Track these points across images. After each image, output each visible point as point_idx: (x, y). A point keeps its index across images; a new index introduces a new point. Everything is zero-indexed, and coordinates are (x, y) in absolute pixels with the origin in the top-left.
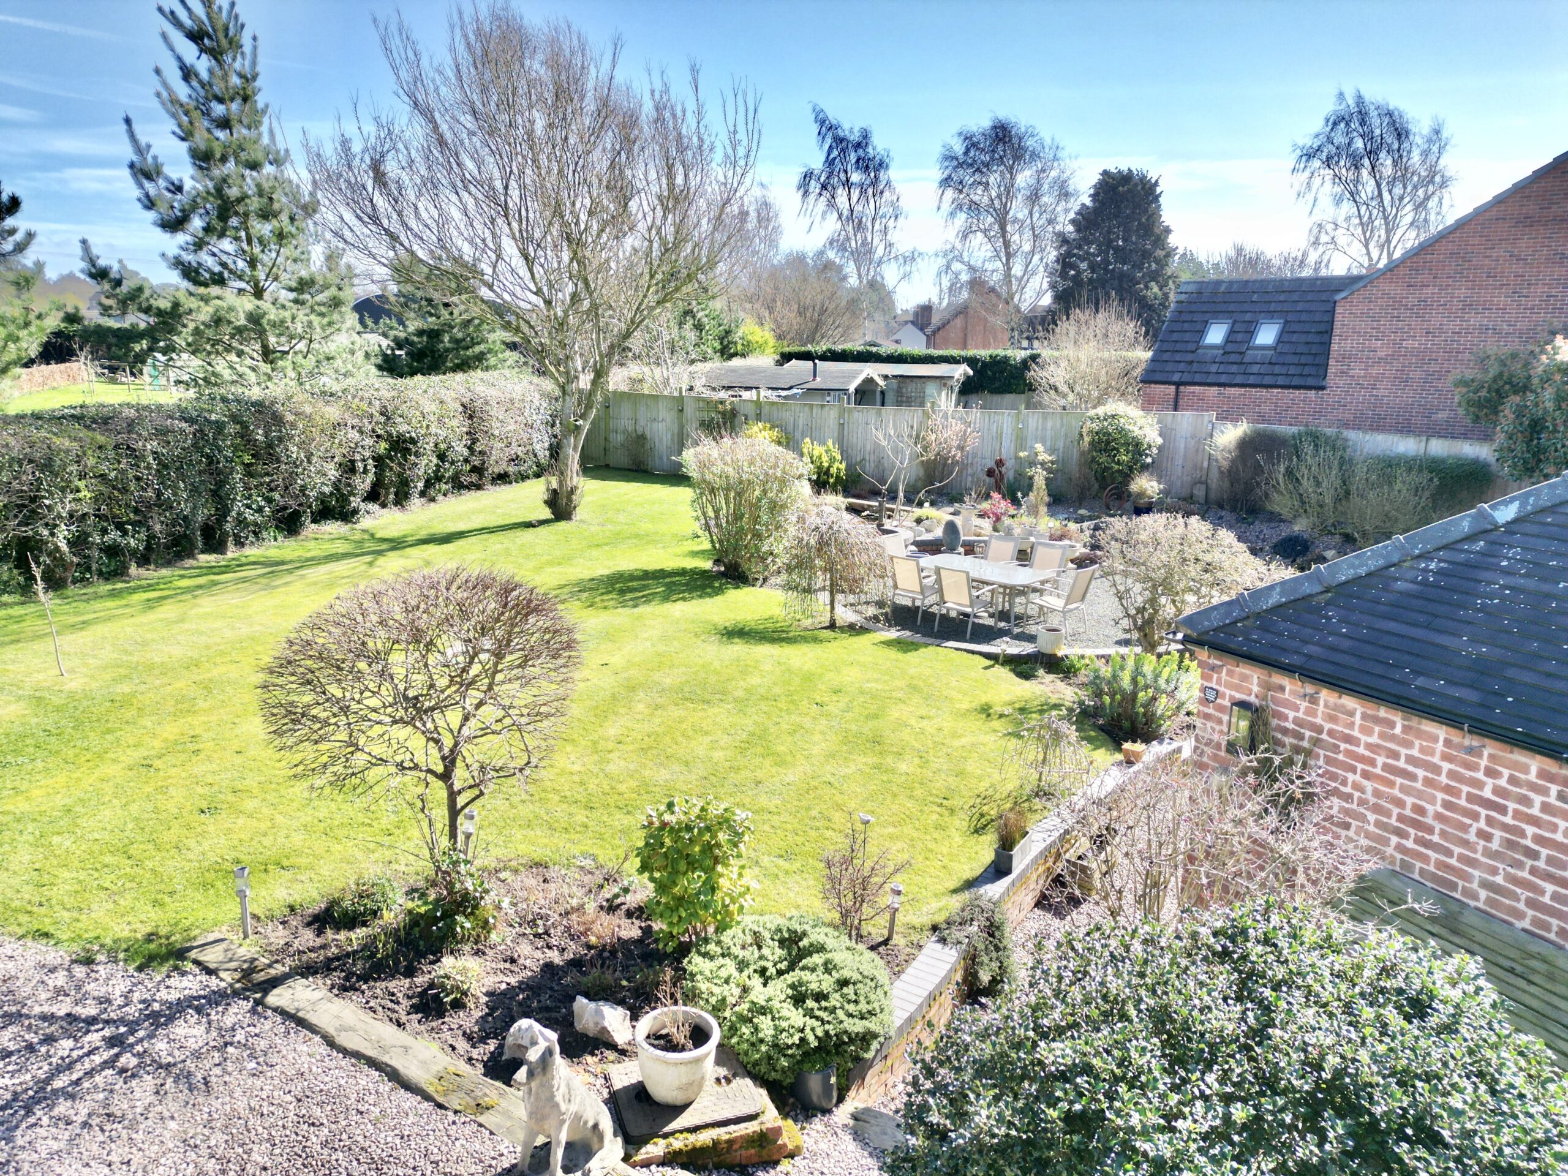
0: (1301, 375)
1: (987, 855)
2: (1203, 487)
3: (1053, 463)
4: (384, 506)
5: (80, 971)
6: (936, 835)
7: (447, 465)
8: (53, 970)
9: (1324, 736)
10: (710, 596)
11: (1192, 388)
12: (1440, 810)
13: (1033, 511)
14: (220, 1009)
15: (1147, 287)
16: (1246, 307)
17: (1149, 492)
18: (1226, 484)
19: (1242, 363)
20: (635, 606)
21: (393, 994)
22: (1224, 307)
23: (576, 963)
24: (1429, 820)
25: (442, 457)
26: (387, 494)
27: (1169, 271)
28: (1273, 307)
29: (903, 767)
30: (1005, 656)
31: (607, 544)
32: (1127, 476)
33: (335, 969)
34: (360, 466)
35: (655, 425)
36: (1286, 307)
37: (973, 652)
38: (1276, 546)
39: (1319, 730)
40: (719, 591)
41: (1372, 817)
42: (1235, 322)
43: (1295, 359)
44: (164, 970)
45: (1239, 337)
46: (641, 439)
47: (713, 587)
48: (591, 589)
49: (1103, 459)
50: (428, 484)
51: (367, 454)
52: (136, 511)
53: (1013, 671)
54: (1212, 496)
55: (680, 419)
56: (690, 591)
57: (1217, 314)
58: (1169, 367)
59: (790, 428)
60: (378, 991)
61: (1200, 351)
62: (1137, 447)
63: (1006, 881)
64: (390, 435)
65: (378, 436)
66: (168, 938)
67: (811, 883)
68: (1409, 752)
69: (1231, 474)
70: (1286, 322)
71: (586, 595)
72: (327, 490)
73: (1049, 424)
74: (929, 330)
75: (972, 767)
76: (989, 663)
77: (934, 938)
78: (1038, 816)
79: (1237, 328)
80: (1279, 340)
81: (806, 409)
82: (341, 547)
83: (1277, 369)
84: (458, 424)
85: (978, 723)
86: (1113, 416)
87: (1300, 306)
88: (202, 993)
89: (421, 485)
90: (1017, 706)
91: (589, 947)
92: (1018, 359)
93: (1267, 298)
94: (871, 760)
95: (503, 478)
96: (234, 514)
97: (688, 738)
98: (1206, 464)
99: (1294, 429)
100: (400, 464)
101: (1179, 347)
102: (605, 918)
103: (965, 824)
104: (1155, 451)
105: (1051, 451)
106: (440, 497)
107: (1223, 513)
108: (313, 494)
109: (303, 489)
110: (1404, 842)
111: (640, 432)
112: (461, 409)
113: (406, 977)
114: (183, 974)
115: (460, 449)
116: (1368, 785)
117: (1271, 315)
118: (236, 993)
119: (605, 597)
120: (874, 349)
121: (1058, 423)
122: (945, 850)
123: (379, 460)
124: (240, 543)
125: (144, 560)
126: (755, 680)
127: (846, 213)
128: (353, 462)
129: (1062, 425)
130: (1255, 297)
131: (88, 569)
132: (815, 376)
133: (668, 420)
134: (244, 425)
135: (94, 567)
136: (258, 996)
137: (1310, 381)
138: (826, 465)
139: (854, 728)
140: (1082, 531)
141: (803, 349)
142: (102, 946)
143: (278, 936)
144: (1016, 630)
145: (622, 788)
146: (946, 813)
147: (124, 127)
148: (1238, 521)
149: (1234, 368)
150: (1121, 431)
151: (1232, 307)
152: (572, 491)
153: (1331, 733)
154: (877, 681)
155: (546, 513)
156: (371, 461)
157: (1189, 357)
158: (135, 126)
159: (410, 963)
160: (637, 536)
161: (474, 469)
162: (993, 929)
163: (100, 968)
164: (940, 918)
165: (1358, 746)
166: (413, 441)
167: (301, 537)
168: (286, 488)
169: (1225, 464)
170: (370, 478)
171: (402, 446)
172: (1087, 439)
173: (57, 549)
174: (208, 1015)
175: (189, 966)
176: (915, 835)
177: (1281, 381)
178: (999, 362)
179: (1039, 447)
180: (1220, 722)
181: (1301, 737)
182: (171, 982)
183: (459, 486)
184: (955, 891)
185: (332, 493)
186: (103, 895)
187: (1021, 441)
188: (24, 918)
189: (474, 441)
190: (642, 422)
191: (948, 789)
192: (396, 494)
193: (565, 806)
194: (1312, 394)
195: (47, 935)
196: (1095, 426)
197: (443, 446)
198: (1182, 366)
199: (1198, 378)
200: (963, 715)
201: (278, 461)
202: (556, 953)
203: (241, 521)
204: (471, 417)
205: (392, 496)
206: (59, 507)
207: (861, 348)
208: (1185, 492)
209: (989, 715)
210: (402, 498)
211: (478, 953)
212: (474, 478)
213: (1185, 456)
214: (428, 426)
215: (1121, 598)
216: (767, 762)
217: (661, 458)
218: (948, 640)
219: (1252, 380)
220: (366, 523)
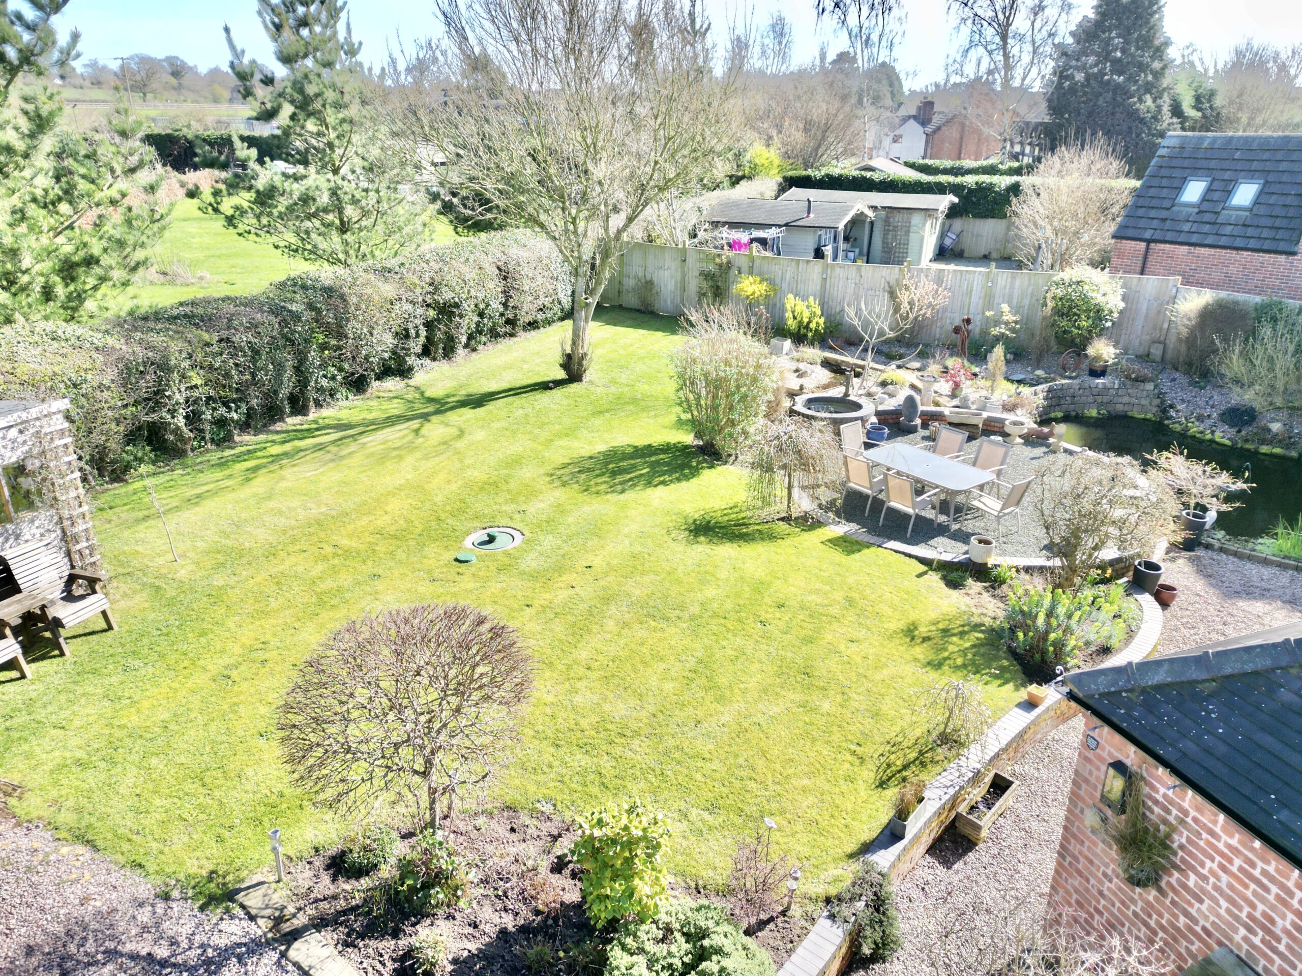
0: (1274, 239)
1: (885, 815)
2: (1161, 347)
3: (1016, 322)
4: (434, 359)
5: (160, 907)
6: (844, 788)
7: (486, 320)
8: (141, 905)
9: (1189, 820)
10: (687, 478)
11: (1162, 246)
12: (1289, 927)
13: (992, 377)
14: (255, 959)
15: (1141, 100)
16: (1226, 164)
17: (1105, 356)
18: (1183, 348)
19: (1214, 223)
20: (623, 491)
21: (381, 956)
22: (1204, 163)
23: (524, 930)
24: (1278, 931)
25: (481, 315)
26: (437, 349)
27: (1165, 82)
28: (1255, 165)
29: (826, 706)
30: (939, 561)
31: (608, 411)
32: (1086, 341)
33: (341, 924)
34: (412, 332)
35: (661, 272)
36: (1269, 166)
37: (909, 556)
38: (1223, 414)
39: (1186, 813)
40: (695, 472)
41: (1224, 904)
42: (1214, 180)
43: (1268, 222)
44: (219, 910)
45: (1216, 196)
46: (649, 284)
47: (690, 467)
48: (589, 470)
49: (1064, 323)
50: (470, 337)
51: (418, 322)
52: (237, 390)
53: (944, 578)
54: (1170, 354)
55: (683, 268)
56: (670, 472)
57: (1195, 171)
58: (1142, 223)
59: (778, 281)
60: (370, 951)
61: (1174, 208)
62: (1098, 314)
63: (900, 846)
64: (438, 302)
65: (428, 306)
66: (224, 877)
67: (729, 841)
68: (1265, 867)
69: (1190, 341)
70: (1267, 182)
71: (583, 476)
72: (386, 355)
73: (1018, 283)
74: (929, 129)
75: (887, 707)
76: (923, 568)
77: (826, 913)
78: (938, 769)
79: (1214, 187)
80: (1257, 202)
81: (793, 264)
82: (396, 407)
83: (1250, 232)
84: (494, 287)
85: (899, 649)
86: (1078, 283)
87: (1283, 166)
88: (244, 940)
89: (464, 339)
90: (941, 626)
91: (537, 912)
92: (1003, 186)
93: (1249, 156)
94: (797, 697)
95: (533, 325)
96: (312, 384)
97: (645, 664)
98: (1166, 326)
99: (1258, 299)
100: (446, 325)
101: (1155, 203)
102: (555, 879)
103: (872, 775)
104: (1116, 315)
105: (1016, 310)
106: (481, 347)
107: (1177, 375)
108: (375, 360)
109: (366, 358)
110: (1252, 937)
111: (648, 278)
112: (497, 272)
113: (393, 938)
114: (232, 918)
115: (496, 306)
116: (1225, 878)
117: (1251, 174)
118: (268, 943)
119: (599, 480)
120: (868, 174)
121: (1026, 282)
122: (850, 806)
123: (428, 325)
124: (318, 405)
125: (245, 426)
126: (710, 592)
127: (856, 30)
128: (407, 330)
129: (1029, 285)
130: (1237, 155)
131: (203, 438)
132: (809, 212)
133: (673, 268)
134: (318, 311)
135: (208, 437)
136: (283, 948)
137: (1282, 246)
138: (806, 320)
139: (789, 655)
140: (1036, 394)
141: (804, 173)
142: (178, 881)
143: (304, 877)
144: (955, 527)
145: (584, 723)
146: (857, 762)
147: (224, 35)
148: (1190, 384)
149: (1207, 228)
150: (1085, 299)
151: (1213, 164)
152: (582, 358)
153: (1195, 820)
154: (818, 592)
155: (561, 374)
156: (421, 327)
157: (1164, 214)
158: (232, 34)
159: (397, 925)
160: (634, 401)
161: (508, 322)
162: (879, 904)
163: (174, 905)
164: (833, 891)
165: (1219, 841)
166: (457, 306)
167: (368, 395)
168: (354, 358)
169: (1184, 332)
170: (422, 340)
171: (448, 311)
172: (1051, 304)
173: (178, 428)
174: (246, 965)
175: (237, 911)
176: (827, 787)
177: (1252, 244)
178: (984, 188)
179: (1005, 307)
180: (1098, 769)
181: (1168, 812)
182: (223, 926)
183: (495, 335)
184: (851, 856)
185: (390, 358)
186: (181, 825)
187: (989, 300)
188: (126, 847)
189: (508, 298)
190: (650, 269)
191: (862, 733)
192: (444, 349)
193: (536, 742)
194: (1282, 258)
195: (140, 866)
196: (1060, 292)
197: (482, 306)
198: (1155, 223)
199: (1169, 236)
200: (891, 637)
201: (346, 337)
202: (511, 917)
203: (320, 390)
204: (505, 278)
205: (441, 351)
206: (177, 396)
207: (856, 173)
208: (1141, 351)
209: (913, 639)
210: (449, 351)
211: (450, 917)
212: (508, 329)
213: (1146, 317)
214: (469, 292)
215: (1047, 528)
216: (709, 697)
217: (665, 301)
218: (891, 538)
219: (1223, 241)
220: (419, 378)
